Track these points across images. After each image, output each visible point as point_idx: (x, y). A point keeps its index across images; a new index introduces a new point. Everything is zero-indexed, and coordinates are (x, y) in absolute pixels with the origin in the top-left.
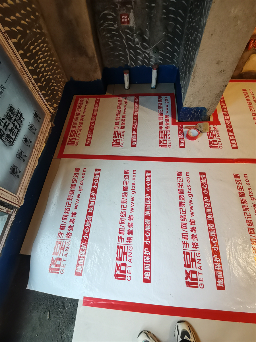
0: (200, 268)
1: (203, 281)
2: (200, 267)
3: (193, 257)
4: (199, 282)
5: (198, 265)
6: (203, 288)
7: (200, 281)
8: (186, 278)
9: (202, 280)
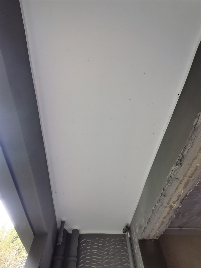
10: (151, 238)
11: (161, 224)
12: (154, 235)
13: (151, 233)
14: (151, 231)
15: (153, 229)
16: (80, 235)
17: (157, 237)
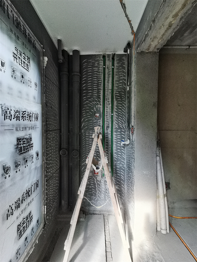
10: (151, 50)
11: (168, 29)
12: (156, 46)
13: (152, 43)
14: (153, 40)
15: (155, 37)
16: (81, 56)
17: (158, 49)
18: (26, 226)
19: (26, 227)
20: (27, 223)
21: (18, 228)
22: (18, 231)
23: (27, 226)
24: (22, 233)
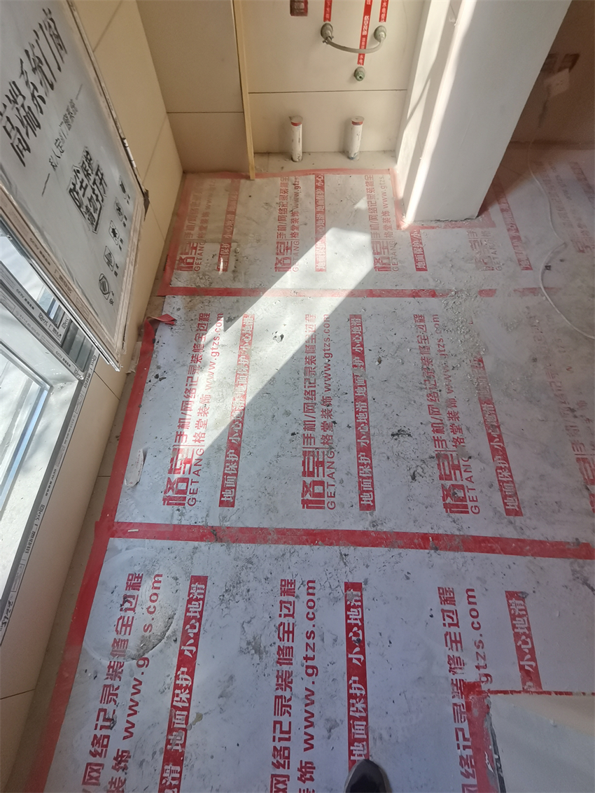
0: (469, 479)
1: (477, 501)
2: (470, 477)
3: (456, 463)
4: (470, 504)
5: (465, 475)
6: (478, 513)
7: (470, 501)
8: (443, 497)
9: (475, 499)
18: (94, 196)
19: (97, 200)
20: (93, 190)
21: (74, 199)
22: (79, 207)
23: (97, 196)
24: (96, 216)
